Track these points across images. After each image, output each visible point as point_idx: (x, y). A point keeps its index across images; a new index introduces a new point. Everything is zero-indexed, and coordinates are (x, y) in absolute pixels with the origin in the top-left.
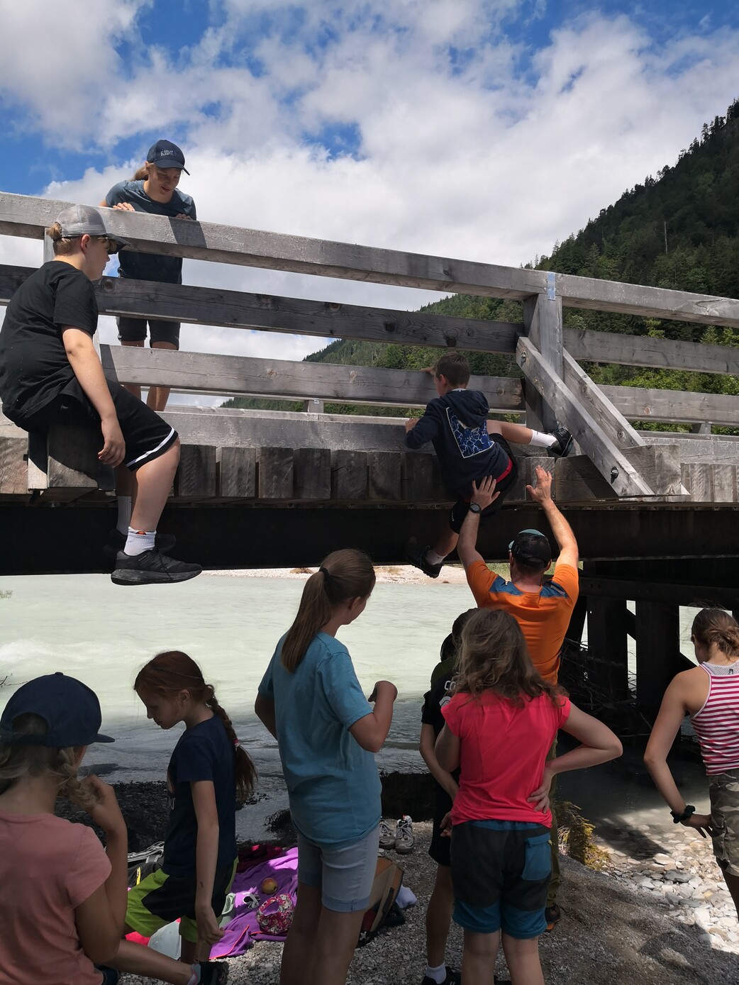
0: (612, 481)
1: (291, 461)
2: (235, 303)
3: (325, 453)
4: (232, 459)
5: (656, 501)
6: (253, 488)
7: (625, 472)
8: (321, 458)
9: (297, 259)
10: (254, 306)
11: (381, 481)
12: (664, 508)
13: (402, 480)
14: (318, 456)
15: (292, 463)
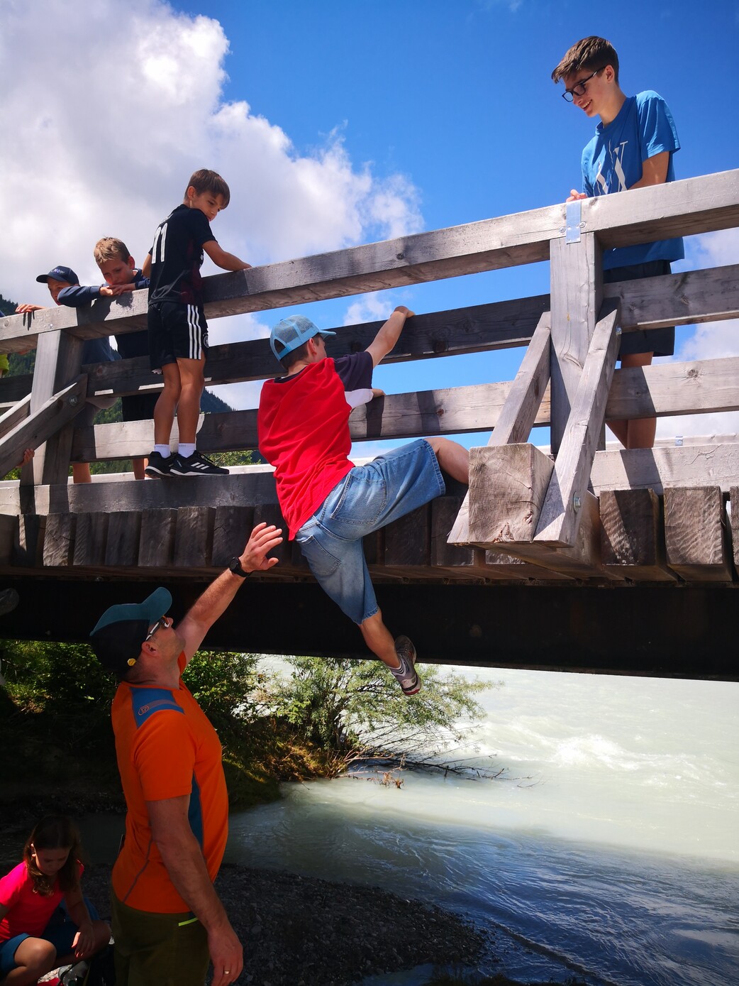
14: (196, 516)
15: (169, 526)
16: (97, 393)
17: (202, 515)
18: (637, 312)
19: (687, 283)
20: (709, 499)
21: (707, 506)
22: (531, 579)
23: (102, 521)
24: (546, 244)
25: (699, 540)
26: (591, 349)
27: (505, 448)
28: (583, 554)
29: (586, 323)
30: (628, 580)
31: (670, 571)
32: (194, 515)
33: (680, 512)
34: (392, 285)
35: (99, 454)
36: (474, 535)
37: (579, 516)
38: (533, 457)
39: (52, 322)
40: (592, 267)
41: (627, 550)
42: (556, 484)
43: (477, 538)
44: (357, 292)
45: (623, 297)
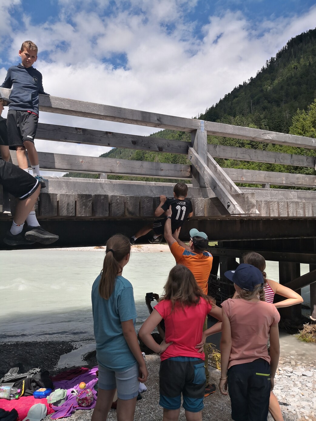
0: (228, 208)
1: (91, 200)
2: (65, 131)
3: (106, 197)
4: (64, 199)
5: (246, 216)
6: (74, 212)
7: (233, 204)
8: (104, 198)
9: (94, 113)
10: (74, 133)
11: (131, 209)
12: (250, 219)
13: (140, 208)
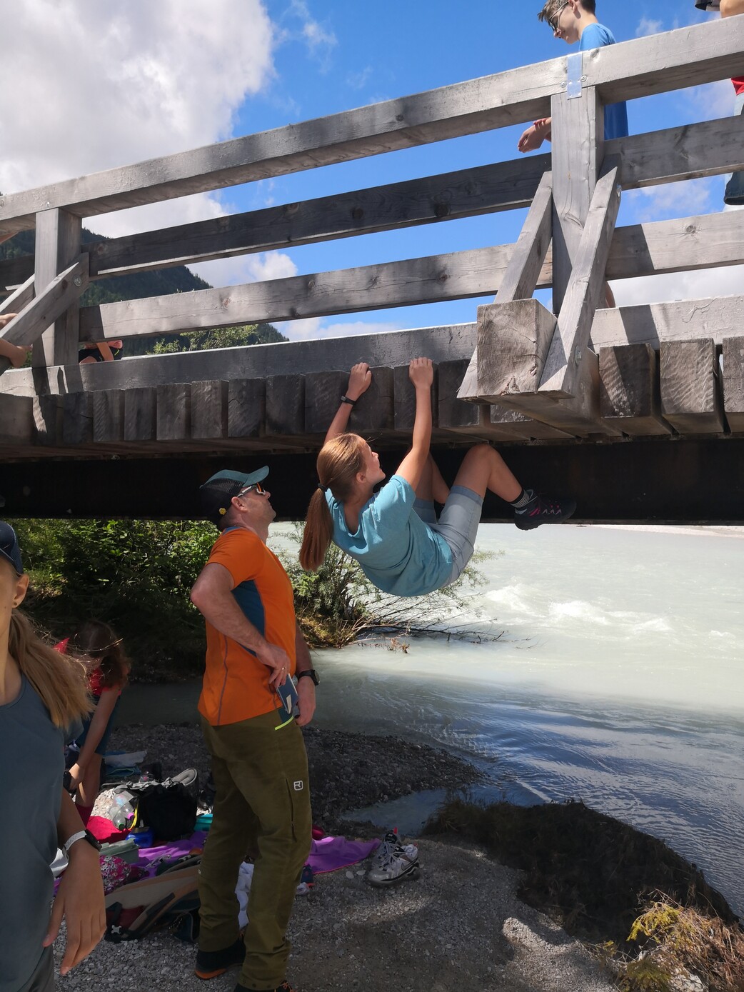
1: (184, 397)
3: (215, 385)
4: (132, 401)
10: (214, 232)
13: (302, 408)
14: (209, 389)
15: (184, 400)
16: (100, 272)
17: (216, 388)
18: (637, 168)
19: (687, 137)
20: (703, 351)
21: (700, 357)
22: (533, 439)
23: (118, 398)
24: (547, 100)
25: (693, 390)
26: (592, 206)
27: (511, 305)
28: (583, 408)
29: (587, 181)
30: (625, 435)
31: (665, 422)
32: (208, 388)
33: (675, 364)
34: (392, 148)
35: (107, 334)
36: (482, 389)
37: (580, 368)
38: (537, 312)
39: (48, 200)
40: (593, 123)
41: (624, 403)
42: (559, 339)
43: (485, 392)
44: (357, 156)
45: (623, 153)
